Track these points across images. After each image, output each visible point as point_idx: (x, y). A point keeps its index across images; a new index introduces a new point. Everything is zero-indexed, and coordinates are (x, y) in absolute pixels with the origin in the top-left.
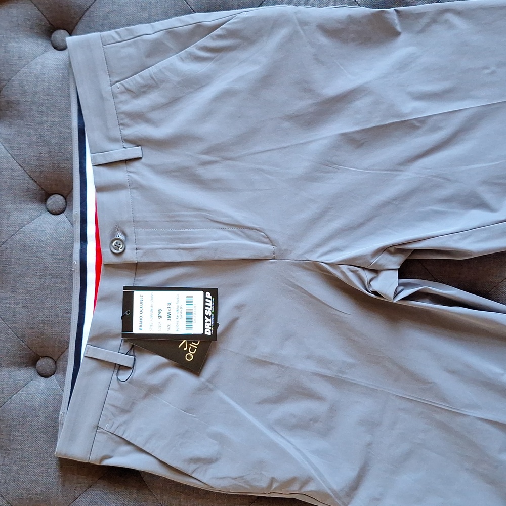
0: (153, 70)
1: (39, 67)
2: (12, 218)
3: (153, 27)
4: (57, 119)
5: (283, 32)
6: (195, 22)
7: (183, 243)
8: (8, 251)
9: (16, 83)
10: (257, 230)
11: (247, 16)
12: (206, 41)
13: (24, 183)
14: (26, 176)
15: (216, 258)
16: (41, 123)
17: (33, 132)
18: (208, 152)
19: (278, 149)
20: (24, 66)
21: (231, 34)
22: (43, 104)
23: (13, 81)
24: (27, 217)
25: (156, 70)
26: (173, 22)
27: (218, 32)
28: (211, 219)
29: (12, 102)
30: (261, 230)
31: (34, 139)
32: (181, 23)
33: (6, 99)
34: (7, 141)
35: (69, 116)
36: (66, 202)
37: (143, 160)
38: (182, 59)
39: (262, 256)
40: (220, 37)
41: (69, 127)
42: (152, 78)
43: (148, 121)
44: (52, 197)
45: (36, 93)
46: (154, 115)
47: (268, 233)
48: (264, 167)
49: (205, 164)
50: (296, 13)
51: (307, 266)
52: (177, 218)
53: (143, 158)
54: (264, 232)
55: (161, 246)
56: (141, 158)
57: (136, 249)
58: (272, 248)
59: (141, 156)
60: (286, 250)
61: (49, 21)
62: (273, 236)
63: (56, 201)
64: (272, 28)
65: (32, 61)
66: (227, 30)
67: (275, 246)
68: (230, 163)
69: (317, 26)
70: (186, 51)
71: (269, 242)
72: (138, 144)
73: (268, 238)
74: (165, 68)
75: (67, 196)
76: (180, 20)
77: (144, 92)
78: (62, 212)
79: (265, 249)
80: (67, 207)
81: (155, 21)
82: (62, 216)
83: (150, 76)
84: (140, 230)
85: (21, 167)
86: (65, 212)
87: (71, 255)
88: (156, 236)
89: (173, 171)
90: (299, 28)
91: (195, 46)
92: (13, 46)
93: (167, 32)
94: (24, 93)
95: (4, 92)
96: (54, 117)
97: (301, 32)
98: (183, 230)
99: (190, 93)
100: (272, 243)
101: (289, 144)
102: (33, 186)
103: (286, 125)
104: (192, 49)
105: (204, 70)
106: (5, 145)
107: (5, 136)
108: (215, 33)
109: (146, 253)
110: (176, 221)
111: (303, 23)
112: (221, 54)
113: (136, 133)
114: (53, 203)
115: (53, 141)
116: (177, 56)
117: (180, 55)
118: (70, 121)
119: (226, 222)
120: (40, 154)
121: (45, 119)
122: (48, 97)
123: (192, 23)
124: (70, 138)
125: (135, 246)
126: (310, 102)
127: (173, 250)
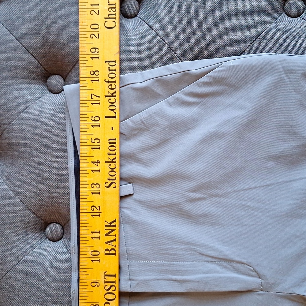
0: (143, 114)
1: (37, 111)
2: (14, 249)
3: (143, 76)
4: (54, 159)
5: (268, 80)
6: (183, 71)
7: (174, 275)
8: (12, 279)
9: (16, 127)
10: (245, 264)
11: (232, 64)
12: (193, 88)
13: (25, 217)
14: (27, 210)
15: (206, 290)
16: (40, 163)
17: (32, 171)
18: (195, 190)
19: (262, 186)
20: (23, 111)
21: (217, 81)
22: (41, 146)
23: (13, 125)
24: (29, 246)
25: (146, 116)
26: (162, 71)
27: (204, 79)
28: (201, 252)
29: (12, 144)
30: (249, 264)
31: (34, 177)
32: (169, 72)
33: (7, 141)
34: (9, 178)
35: (65, 156)
36: (63, 230)
37: (134, 196)
38: (170, 105)
39: (250, 289)
40: (206, 84)
41: (66, 166)
42: (143, 122)
43: (139, 161)
44: (50, 226)
45: (34, 136)
46: (144, 156)
47: (256, 268)
48: (249, 204)
49: (193, 200)
50: (281, 62)
51: (295, 299)
52: (168, 252)
53: (134, 194)
54: (252, 266)
55: (154, 277)
56: (132, 194)
57: (130, 280)
58: (259, 281)
59: (133, 193)
60: (273, 284)
61: (44, 68)
62: (261, 270)
63: (54, 228)
64: (257, 76)
65: (30, 106)
66: (213, 78)
67: (263, 279)
68: (217, 199)
69: (303, 74)
70: (173, 97)
71: (257, 275)
72: (130, 182)
73: (255, 271)
74: (154, 113)
75: (65, 225)
76: (168, 69)
77: (135, 135)
78: (61, 239)
79: (252, 281)
80: (65, 235)
81: (144, 70)
82: (60, 243)
83: (141, 120)
84: (133, 262)
85: (23, 202)
86: (63, 239)
87: (70, 283)
88: (148, 268)
89: (163, 207)
90: (284, 76)
91: (182, 92)
92: (12, 92)
93: (156, 80)
94: (24, 136)
95: (5, 135)
96: (51, 157)
97: (287, 79)
98: (174, 263)
99: (178, 135)
100: (259, 276)
101: (273, 182)
102: (33, 218)
103: (270, 164)
104: (179, 95)
105: (191, 113)
106: (8, 182)
107: (7, 174)
108: (202, 80)
109: (139, 283)
110: (167, 254)
111: (289, 71)
112: (206, 99)
113: (127, 172)
114: (52, 232)
115: (52, 179)
116: (165, 101)
117: (168, 100)
118: (67, 161)
119: (214, 256)
120: (40, 190)
121: (43, 159)
122: (46, 139)
123: (179, 72)
124: (67, 177)
125: (128, 277)
126: (294, 144)
127: (164, 281)
